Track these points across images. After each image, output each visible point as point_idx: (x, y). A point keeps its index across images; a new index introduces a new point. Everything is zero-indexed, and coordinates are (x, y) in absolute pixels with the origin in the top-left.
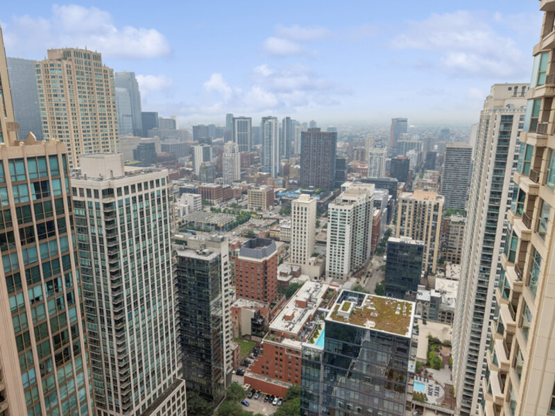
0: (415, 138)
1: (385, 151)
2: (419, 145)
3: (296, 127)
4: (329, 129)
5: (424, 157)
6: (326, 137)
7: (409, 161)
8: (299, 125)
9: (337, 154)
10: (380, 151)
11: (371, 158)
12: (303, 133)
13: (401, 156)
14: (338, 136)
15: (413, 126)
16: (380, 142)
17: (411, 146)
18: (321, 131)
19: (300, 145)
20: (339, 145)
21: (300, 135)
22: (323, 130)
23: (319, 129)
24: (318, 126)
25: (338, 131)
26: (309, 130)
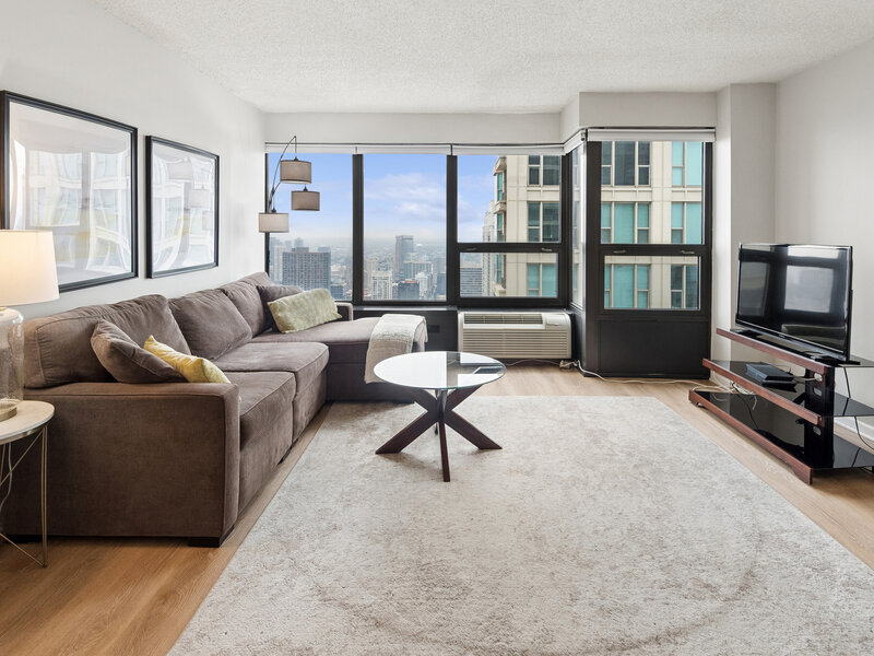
0: (424, 259)
1: (390, 274)
2: (428, 266)
3: (276, 247)
4: (320, 249)
5: (435, 280)
6: (316, 259)
7: (418, 285)
8: (280, 244)
9: (332, 280)
10: (384, 275)
11: (375, 283)
12: (284, 254)
13: (409, 280)
14: (332, 258)
15: (419, 245)
16: (383, 264)
17: (420, 267)
18: (310, 251)
19: (281, 270)
20: (334, 268)
21: (281, 257)
22: (312, 250)
23: (307, 249)
24: (305, 246)
25: (333, 252)
26: (294, 250)
